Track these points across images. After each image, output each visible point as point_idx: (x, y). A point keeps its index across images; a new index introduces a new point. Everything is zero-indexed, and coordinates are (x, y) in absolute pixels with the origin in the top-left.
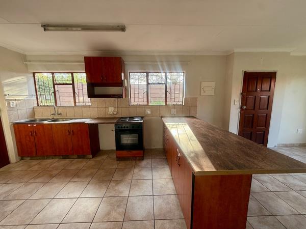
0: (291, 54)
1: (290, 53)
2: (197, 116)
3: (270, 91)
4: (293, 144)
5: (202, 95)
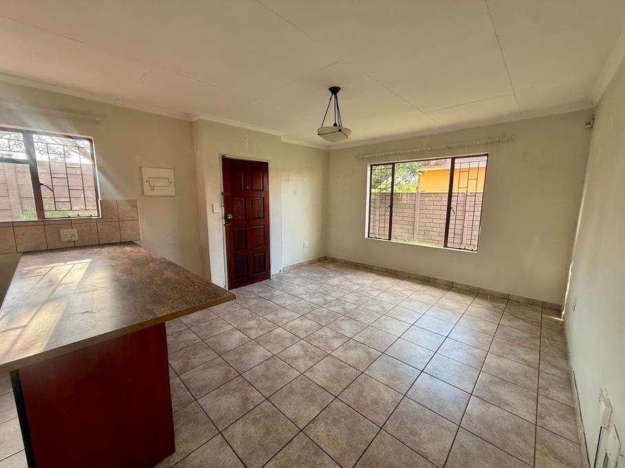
0: (282, 140)
1: (280, 138)
3: (263, 190)
5: (146, 194)
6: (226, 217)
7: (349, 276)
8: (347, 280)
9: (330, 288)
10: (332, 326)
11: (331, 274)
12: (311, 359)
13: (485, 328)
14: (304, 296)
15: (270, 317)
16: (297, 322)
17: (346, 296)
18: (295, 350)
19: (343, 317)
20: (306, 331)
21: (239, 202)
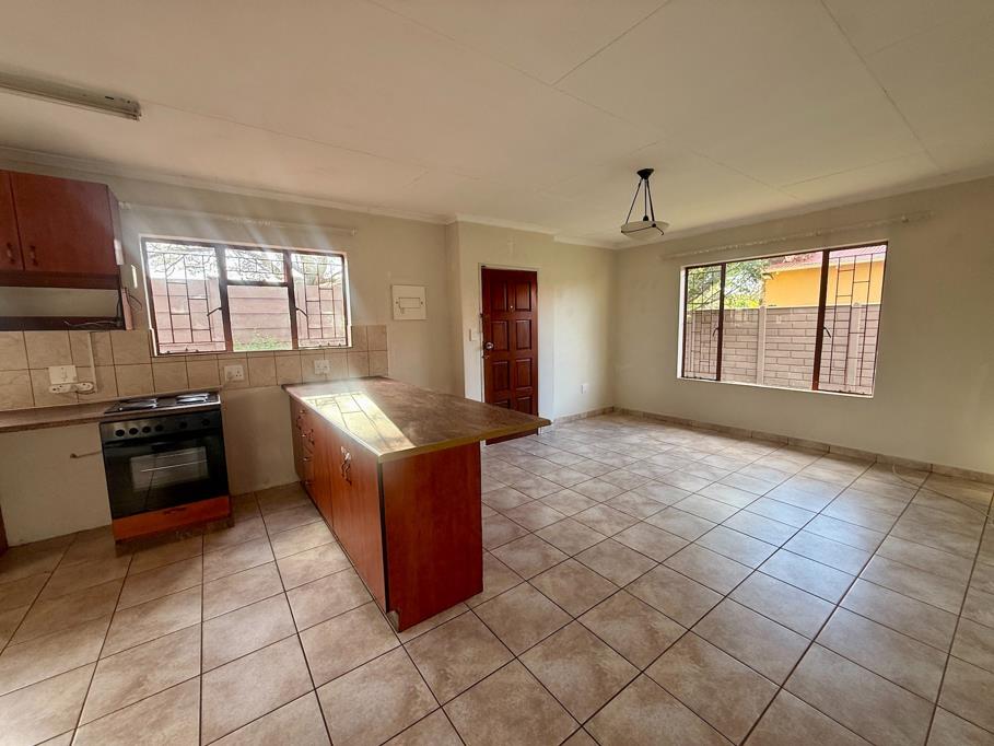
0: (556, 239)
1: (552, 237)
2: (390, 374)
3: (530, 310)
4: (580, 415)
5: (396, 318)
6: (485, 347)
7: (653, 434)
8: (651, 438)
9: (627, 447)
10: (639, 491)
11: (626, 430)
12: (618, 524)
13: (885, 507)
14: (591, 456)
15: (552, 477)
16: (590, 484)
17: (654, 458)
18: (594, 513)
19: (653, 482)
20: (605, 495)
21: (501, 326)
